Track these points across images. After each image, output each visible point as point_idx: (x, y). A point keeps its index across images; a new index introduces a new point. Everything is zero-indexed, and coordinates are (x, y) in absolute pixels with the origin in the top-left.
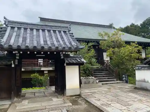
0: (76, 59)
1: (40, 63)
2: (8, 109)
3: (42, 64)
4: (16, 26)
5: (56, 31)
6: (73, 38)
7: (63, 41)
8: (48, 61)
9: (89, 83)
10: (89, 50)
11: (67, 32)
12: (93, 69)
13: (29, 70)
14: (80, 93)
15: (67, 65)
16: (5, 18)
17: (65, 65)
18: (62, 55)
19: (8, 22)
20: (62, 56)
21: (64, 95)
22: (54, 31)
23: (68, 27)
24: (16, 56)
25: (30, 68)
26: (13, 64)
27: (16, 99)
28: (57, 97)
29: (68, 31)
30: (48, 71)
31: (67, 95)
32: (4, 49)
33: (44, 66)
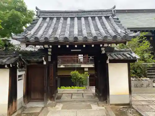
0: (123, 54)
1: (80, 59)
2: (39, 113)
3: (82, 60)
4: (48, 16)
5: (95, 17)
6: (119, 24)
7: (105, 28)
8: (89, 58)
9: (142, 85)
10: (140, 42)
11: (110, 17)
12: (147, 67)
13: (69, 67)
14: (131, 101)
15: (110, 62)
16: (37, 8)
17: (108, 62)
18: (103, 49)
19: (40, 12)
20: (103, 51)
21: (106, 102)
22: (93, 18)
23: (111, 11)
24: (48, 51)
25: (70, 65)
26: (44, 61)
27: (49, 102)
28: (98, 104)
29: (112, 16)
30: (89, 68)
31: (111, 103)
32: (31, 42)
33: (85, 63)
